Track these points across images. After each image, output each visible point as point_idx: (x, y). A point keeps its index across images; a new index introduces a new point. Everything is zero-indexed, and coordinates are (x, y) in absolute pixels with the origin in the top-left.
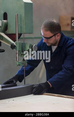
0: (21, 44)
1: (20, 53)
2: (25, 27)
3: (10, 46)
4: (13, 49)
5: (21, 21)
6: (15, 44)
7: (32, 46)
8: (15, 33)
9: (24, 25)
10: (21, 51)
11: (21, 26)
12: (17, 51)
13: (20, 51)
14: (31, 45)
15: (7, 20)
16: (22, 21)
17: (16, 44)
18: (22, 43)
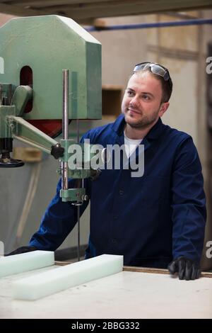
2: (86, 104)
5: (75, 90)
8: (62, 118)
9: (84, 97)
11: (76, 100)
12: (65, 163)
15: (32, 87)
16: (79, 89)
17: (63, 145)
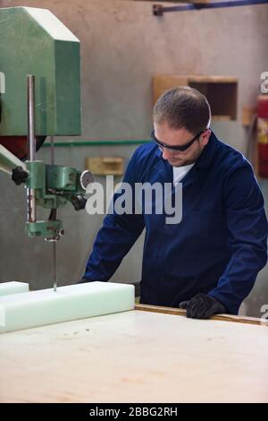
0: (44, 167)
1: (41, 196)
2: (56, 117)
3: (11, 173)
4: (19, 184)
5: (44, 99)
6: (24, 169)
7: (79, 175)
8: (26, 134)
9: (53, 108)
10: (44, 189)
11: (45, 112)
12: (32, 190)
13: (40, 190)
14: (75, 170)
16: (47, 98)
17: (28, 168)
18: (47, 166)
